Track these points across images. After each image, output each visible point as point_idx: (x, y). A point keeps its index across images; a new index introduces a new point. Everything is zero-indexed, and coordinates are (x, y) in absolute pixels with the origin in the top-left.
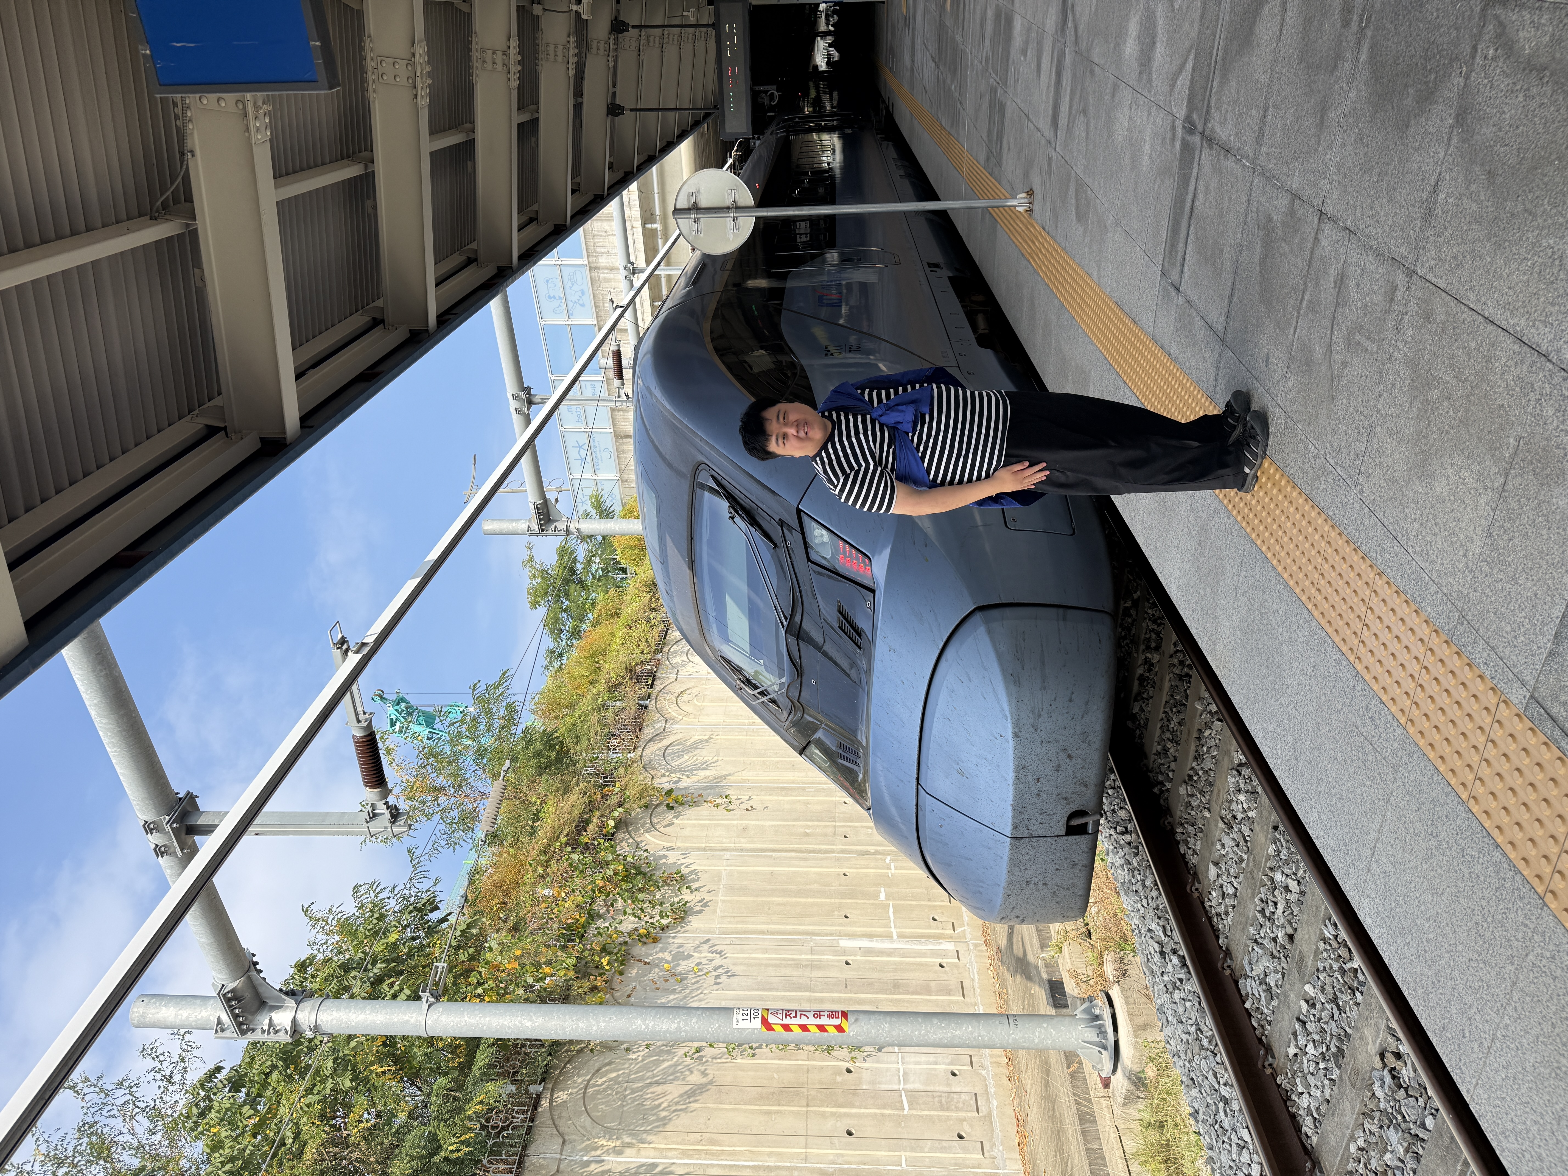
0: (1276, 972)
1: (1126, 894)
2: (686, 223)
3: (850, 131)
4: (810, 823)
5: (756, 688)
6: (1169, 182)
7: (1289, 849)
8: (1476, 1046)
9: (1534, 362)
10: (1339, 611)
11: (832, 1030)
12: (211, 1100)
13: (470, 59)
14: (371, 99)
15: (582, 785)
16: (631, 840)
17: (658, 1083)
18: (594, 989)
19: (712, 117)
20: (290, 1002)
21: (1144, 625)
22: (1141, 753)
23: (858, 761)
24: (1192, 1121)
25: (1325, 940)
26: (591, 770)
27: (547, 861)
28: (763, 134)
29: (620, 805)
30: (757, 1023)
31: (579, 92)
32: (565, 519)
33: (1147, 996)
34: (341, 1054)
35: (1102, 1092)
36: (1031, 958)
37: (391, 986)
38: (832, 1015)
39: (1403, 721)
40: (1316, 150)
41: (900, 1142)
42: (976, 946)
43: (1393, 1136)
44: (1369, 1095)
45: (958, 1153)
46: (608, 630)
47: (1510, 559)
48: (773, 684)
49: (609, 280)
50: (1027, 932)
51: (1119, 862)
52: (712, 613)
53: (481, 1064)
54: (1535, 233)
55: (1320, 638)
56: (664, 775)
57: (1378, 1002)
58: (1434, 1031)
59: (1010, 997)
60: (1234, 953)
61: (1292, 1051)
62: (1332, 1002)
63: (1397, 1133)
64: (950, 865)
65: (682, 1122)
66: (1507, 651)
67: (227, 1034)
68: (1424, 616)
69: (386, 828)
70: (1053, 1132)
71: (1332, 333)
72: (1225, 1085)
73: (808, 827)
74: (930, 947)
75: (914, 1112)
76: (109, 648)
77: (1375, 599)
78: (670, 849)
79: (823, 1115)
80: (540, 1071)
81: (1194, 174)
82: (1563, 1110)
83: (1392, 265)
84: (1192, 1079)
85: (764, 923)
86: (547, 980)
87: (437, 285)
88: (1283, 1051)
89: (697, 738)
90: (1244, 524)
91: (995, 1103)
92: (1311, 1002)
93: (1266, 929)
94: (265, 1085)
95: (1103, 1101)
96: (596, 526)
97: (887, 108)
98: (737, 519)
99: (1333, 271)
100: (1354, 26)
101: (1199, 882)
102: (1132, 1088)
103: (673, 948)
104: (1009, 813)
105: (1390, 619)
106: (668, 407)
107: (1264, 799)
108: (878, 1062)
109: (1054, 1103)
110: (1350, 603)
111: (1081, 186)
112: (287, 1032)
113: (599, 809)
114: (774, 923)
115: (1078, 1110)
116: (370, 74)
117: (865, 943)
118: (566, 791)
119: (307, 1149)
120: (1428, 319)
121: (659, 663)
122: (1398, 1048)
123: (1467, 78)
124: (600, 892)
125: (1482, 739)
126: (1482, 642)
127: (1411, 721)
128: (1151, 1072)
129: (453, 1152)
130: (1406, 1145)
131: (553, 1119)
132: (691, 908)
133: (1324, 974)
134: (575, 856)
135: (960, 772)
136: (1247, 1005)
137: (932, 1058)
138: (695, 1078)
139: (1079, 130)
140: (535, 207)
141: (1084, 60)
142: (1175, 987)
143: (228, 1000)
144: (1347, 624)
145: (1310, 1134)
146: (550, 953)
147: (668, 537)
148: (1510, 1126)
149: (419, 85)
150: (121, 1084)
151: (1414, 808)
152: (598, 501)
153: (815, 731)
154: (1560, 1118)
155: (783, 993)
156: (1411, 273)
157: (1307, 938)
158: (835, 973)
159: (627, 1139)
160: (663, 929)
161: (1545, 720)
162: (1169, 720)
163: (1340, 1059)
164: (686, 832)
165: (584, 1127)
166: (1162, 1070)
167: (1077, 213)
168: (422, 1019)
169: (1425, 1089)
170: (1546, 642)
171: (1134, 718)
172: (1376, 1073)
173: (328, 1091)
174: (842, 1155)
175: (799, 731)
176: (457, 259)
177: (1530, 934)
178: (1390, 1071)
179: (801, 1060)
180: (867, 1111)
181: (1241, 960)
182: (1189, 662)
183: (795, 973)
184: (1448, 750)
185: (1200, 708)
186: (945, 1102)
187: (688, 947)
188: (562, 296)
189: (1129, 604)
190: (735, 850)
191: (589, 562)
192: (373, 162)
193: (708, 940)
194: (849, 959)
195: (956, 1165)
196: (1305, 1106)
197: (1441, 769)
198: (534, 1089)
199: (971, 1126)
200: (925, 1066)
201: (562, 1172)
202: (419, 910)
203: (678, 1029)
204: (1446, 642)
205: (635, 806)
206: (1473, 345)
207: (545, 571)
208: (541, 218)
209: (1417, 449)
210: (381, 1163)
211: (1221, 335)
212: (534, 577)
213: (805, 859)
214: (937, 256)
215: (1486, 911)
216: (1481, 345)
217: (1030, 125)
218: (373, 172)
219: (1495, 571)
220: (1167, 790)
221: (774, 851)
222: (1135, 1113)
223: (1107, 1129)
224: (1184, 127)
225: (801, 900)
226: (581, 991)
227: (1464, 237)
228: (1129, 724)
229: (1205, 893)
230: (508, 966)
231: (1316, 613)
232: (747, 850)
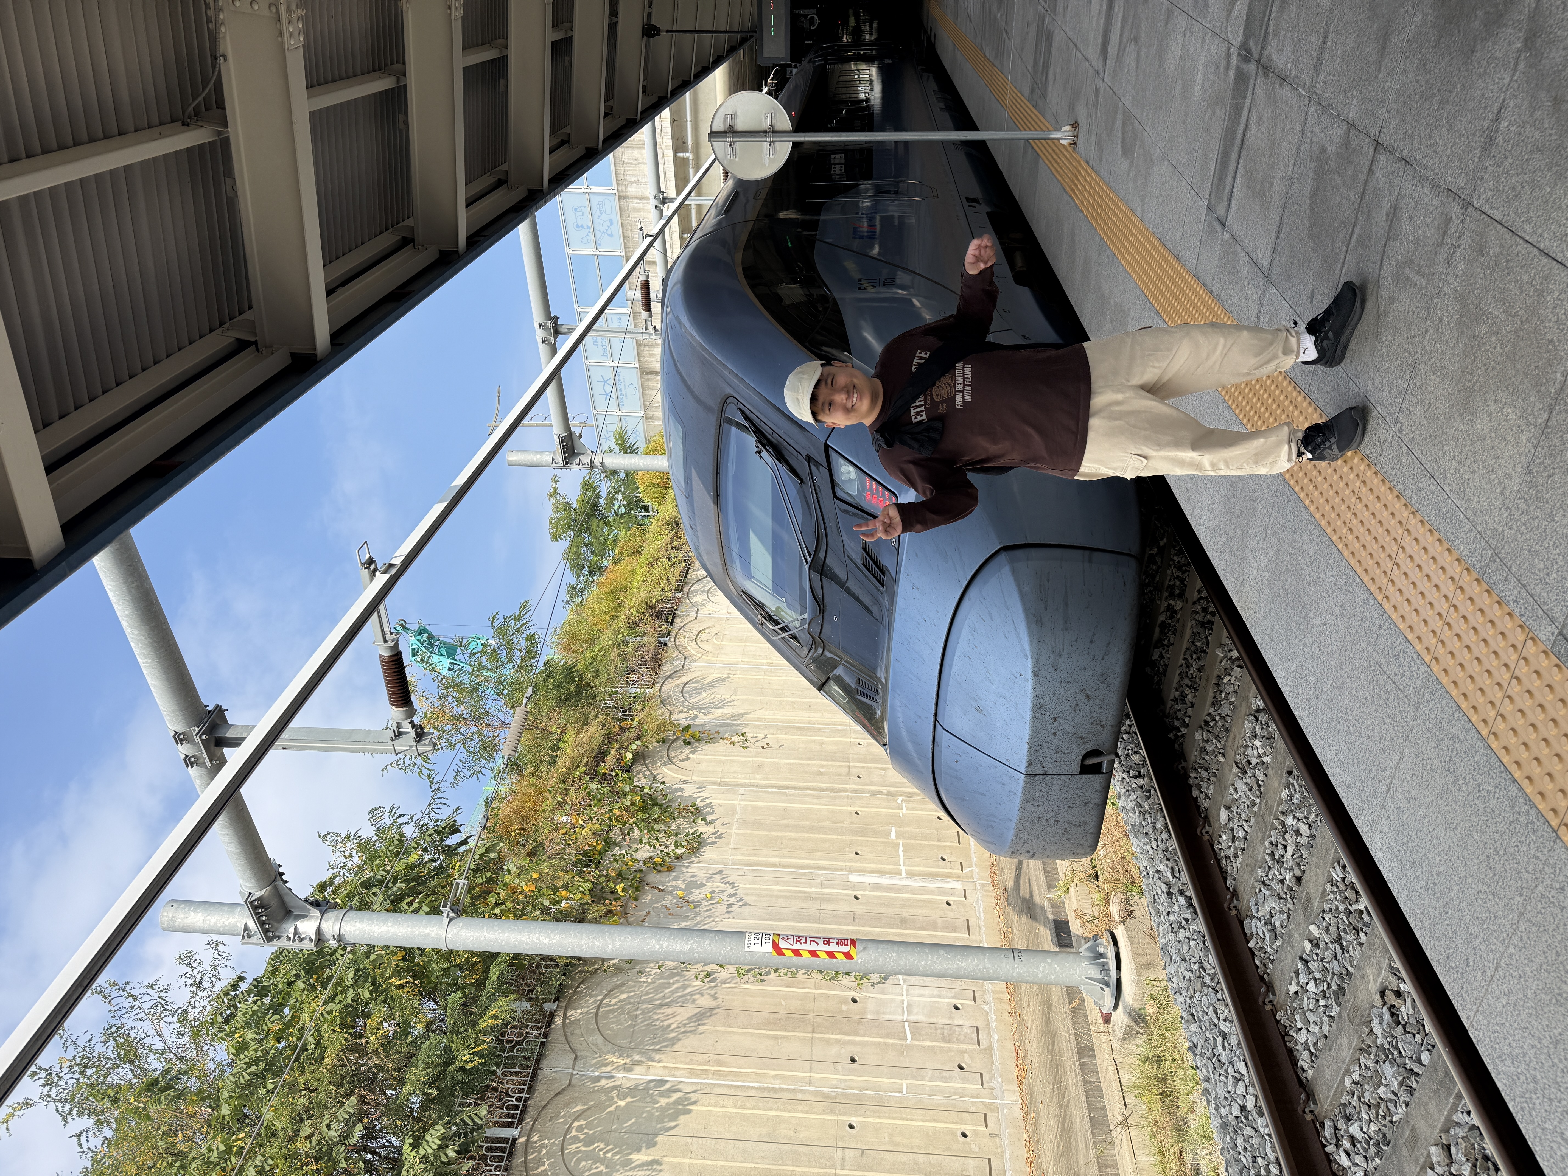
0: (1282, 912)
1: (1135, 836)
2: (721, 146)
3: (888, 62)
4: (824, 763)
5: (777, 623)
6: (1220, 113)
7: (1302, 793)
8: (1479, 974)
10: (1370, 550)
11: (840, 957)
12: (236, 1007)
14: (404, 8)
15: (601, 718)
16: (648, 773)
17: (668, 1005)
18: (609, 913)
19: (749, 43)
20: (315, 912)
21: (1169, 572)
22: (1158, 698)
23: (877, 697)
24: (1190, 1056)
25: (1332, 882)
26: (610, 703)
27: (566, 789)
28: (800, 62)
29: (638, 738)
30: (768, 947)
31: (614, 12)
32: (589, 452)
33: (1152, 937)
34: (362, 966)
35: (1102, 1027)
36: (1037, 899)
37: (410, 904)
38: (841, 942)
39: (1427, 659)
40: (1376, 77)
41: (902, 1070)
42: (983, 886)
43: (1388, 1070)
44: (1367, 1031)
45: (957, 1083)
46: (630, 568)
47: (1548, 496)
48: (794, 620)
49: (637, 210)
50: (1036, 869)
51: (1130, 804)
52: (735, 549)
53: (496, 979)
55: (1348, 578)
56: (681, 712)
57: (1382, 942)
59: (1016, 935)
60: (1241, 894)
61: (1293, 988)
62: (1336, 941)
63: (1392, 1067)
64: (964, 800)
65: (689, 1042)
66: (1538, 589)
67: (254, 940)
68: (1456, 554)
69: (411, 746)
70: (1051, 1066)
71: (1381, 268)
72: (1225, 1020)
73: (822, 766)
74: (938, 885)
75: (917, 1043)
76: (140, 560)
77: (1407, 539)
78: (686, 782)
79: (828, 1042)
80: (554, 991)
81: (1247, 104)
83: (1448, 197)
84: (1193, 1015)
85: (775, 856)
86: (564, 903)
87: (467, 206)
88: (1284, 989)
89: (715, 676)
91: (996, 1037)
92: (1315, 942)
93: (1274, 871)
94: (289, 993)
95: (1102, 1036)
96: (619, 461)
97: (929, 38)
98: (764, 454)
99: (1386, 205)
101: (1210, 825)
102: (1132, 1024)
103: (687, 877)
104: (1025, 751)
105: (1421, 558)
106: (697, 338)
107: (1280, 745)
108: (883, 993)
109: (1054, 1038)
110: (1382, 542)
111: (1128, 117)
112: (311, 940)
113: (617, 741)
114: (785, 857)
115: (1078, 1044)
117: (874, 879)
118: (586, 723)
119: (328, 1055)
120: (1481, 253)
121: (679, 601)
122: (1398, 987)
124: (617, 821)
125: (1507, 676)
126: (1513, 580)
127: (1436, 659)
128: (1151, 1009)
129: (467, 1062)
130: (1400, 1079)
131: (566, 1036)
132: (705, 840)
133: (1330, 915)
134: (593, 786)
135: (978, 709)
136: (1251, 944)
137: (936, 992)
138: (705, 1002)
139: (1130, 59)
140: (567, 130)
142: (1180, 926)
143: (255, 908)
144: (1377, 563)
145: (1306, 1068)
146: (567, 878)
147: (693, 471)
148: (1507, 1050)
151: (1433, 744)
152: (622, 437)
153: (834, 667)
155: (793, 924)
156: (1467, 205)
157: (1314, 880)
158: (843, 907)
159: (637, 1057)
160: (677, 859)
162: (1188, 667)
163: (1340, 997)
164: (703, 767)
165: (596, 1045)
166: (1162, 1007)
167: (1123, 147)
168: (442, 933)
169: (1423, 1026)
171: (1153, 664)
172: (1375, 1010)
173: (349, 1001)
174: (845, 1080)
175: (818, 667)
176: (487, 180)
177: (1541, 866)
178: (1389, 1009)
179: (808, 988)
180: (871, 1039)
181: (1248, 901)
182: (1212, 608)
183: (805, 905)
184: (1471, 687)
185: (1220, 655)
186: (947, 1034)
187: (702, 877)
188: (590, 225)
189: (1155, 551)
190: (750, 786)
191: (611, 499)
192: (405, 75)
193: (720, 872)
194: (858, 893)
195: (955, 1094)
196: (1303, 1041)
197: (1463, 706)
198: (548, 1007)
199: (972, 1058)
200: (929, 999)
201: (574, 1086)
202: (439, 833)
203: (692, 950)
204: (1477, 580)
205: (653, 740)
206: (1525, 278)
207: (569, 505)
208: (573, 140)
209: (1460, 386)
210: (399, 1069)
211: (1266, 271)
212: (557, 509)
213: (818, 797)
214: (976, 192)
215: (1498, 844)
216: (1534, 279)
217: (1078, 54)
218: (405, 86)
219: (1532, 509)
220: (1183, 736)
221: (788, 788)
222: (1134, 1048)
223: (1105, 1063)
224: (1239, 54)
225: (813, 836)
226: (596, 915)
227: (1525, 166)
228: (1148, 670)
229: (1215, 836)
230: (526, 889)
231: (1346, 553)
232: (762, 787)
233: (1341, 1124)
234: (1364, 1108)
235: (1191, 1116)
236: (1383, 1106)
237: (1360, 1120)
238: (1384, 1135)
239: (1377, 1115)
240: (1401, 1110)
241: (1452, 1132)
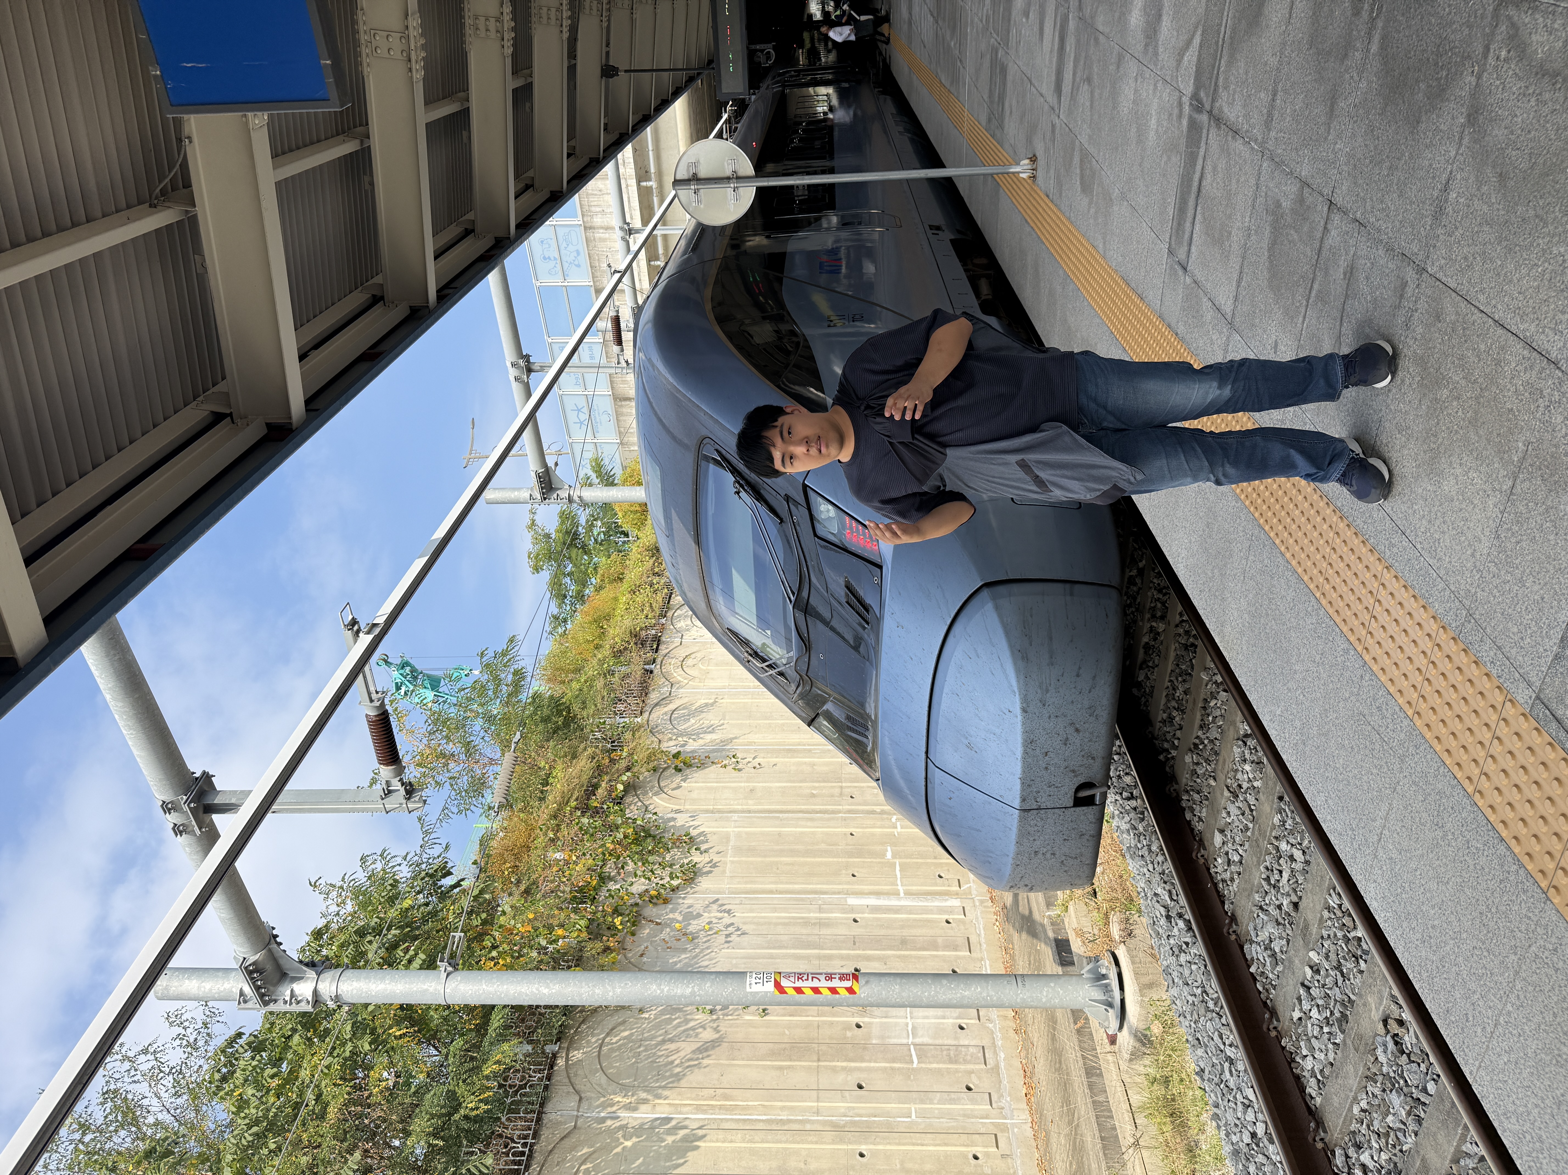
0: (1281, 938)
1: (1131, 857)
2: (685, 193)
3: (846, 85)
4: (816, 785)
5: (764, 660)
6: (1175, 159)
7: (1294, 819)
8: (1479, 1030)
9: (1543, 369)
10: (1347, 601)
11: (844, 992)
12: (232, 1065)
13: (463, 25)
14: (365, 73)
15: (590, 751)
16: (640, 804)
17: (671, 1040)
18: (607, 950)
19: (707, 72)
20: (311, 974)
21: (1149, 594)
22: (1146, 720)
23: (867, 733)
24: (1197, 1078)
25: (1329, 909)
26: (598, 735)
27: (558, 825)
28: (758, 88)
29: (628, 769)
30: (770, 987)
31: (572, 54)
32: (566, 486)
33: (1153, 956)
34: (359, 1019)
35: (1108, 1048)
36: (1037, 916)
37: (407, 950)
38: (843, 977)
39: (1410, 713)
40: (1326, 139)
41: (910, 1094)
42: (982, 902)
43: (1395, 1099)
44: (1372, 1059)
45: (967, 1105)
46: (612, 595)
47: (1517, 561)
48: (781, 656)
49: (604, 240)
50: (1037, 899)
51: (1125, 826)
52: (718, 586)
53: (496, 1025)
54: (1547, 240)
55: (1328, 627)
56: (671, 739)
57: (1381, 970)
58: (1438, 1014)
59: (1017, 953)
60: (1239, 918)
61: (1296, 1015)
62: (1336, 968)
63: (1399, 1097)
64: (959, 836)
65: (695, 1078)
66: (1514, 651)
67: (250, 1005)
68: (1431, 611)
69: (401, 804)
70: (1059, 1084)
71: (1341, 325)
72: (1230, 1046)
73: (815, 788)
74: (937, 904)
75: (923, 1065)
77: (1383, 592)
78: (678, 811)
79: (834, 1070)
80: (555, 1032)
81: (1202, 153)
82: (1563, 1095)
83: (1403, 261)
84: (1198, 1039)
85: (772, 883)
86: (560, 942)
87: (436, 258)
88: (1287, 1015)
89: (703, 701)
90: (1252, 509)
91: (1002, 1055)
92: (1315, 968)
93: (1271, 897)
94: (286, 1047)
95: (1109, 1056)
96: (598, 494)
97: (884, 60)
98: (743, 494)
99: (1343, 264)
100: (1365, 15)
101: (1205, 849)
102: (1138, 1045)
103: (683, 908)
104: (1018, 787)
105: (1398, 613)
106: (671, 380)
107: (1269, 770)
108: (887, 1017)
109: (1060, 1056)
110: (1358, 594)
111: (1085, 156)
112: (308, 1002)
113: (607, 773)
114: (782, 883)
115: (1084, 1064)
116: (363, 48)
117: (872, 901)
118: (574, 756)
119: (330, 1109)
120: (1438, 318)
121: (663, 628)
122: (1400, 1015)
123: (1479, 77)
124: (610, 855)
125: (1489, 735)
126: (1489, 641)
127: (1418, 713)
128: (1156, 1029)
129: (472, 1109)
130: (1408, 1108)
131: (569, 1077)
132: (700, 869)
133: (1329, 942)
134: (585, 820)
135: (969, 746)
136: (1253, 969)
137: (939, 1013)
138: (708, 1035)
139: (1084, 98)
140: (530, 174)
141: (1087, 25)
142: (1181, 950)
143: (250, 973)
144: (1355, 614)
145: (1314, 1095)
146: (563, 916)
147: (673, 510)
148: (1511, 1108)
149: (413, 58)
150: (145, 1051)
151: (1421, 798)
152: (598, 464)
153: (824, 703)
154: (1559, 1104)
155: (792, 951)
156: (1421, 270)
157: (1312, 907)
158: (842, 931)
159: (642, 1095)
160: (673, 890)
161: (1550, 721)
162: (1174, 689)
163: (1344, 1024)
164: (694, 795)
165: (600, 1085)
166: (1168, 1027)
167: (1081, 184)
168: (440, 988)
169: (1427, 1055)
170: (1552, 644)
171: (1139, 685)
172: (1379, 1039)
173: (347, 1054)
174: (853, 1108)
175: (808, 704)
176: (454, 231)
177: (1533, 927)
178: (1393, 1038)
179: (811, 1016)
180: (877, 1065)
181: (1247, 926)
182: (1194, 632)
183: (804, 931)
184: (1454, 744)
185: (1205, 678)
186: (954, 1055)
187: (698, 907)
188: (557, 256)
189: (1134, 572)
190: (743, 812)
191: (590, 527)
192: (368, 137)
193: (717, 900)
194: (857, 916)
195: (964, 1115)
196: (1309, 1068)
197: (1447, 763)
198: (549, 1049)
199: (979, 1078)
200: (933, 1021)
201: (580, 1128)
202: (431, 876)
203: (693, 993)
204: (1453, 638)
205: (643, 770)
206: (1482, 347)
207: (548, 536)
208: (536, 184)
209: (1425, 447)
210: (402, 1121)
211: (1229, 317)
212: (536, 541)
213: (812, 819)
214: (939, 219)
215: (1490, 902)
216: (1491, 348)
217: (1033, 89)
218: (369, 147)
219: (1502, 573)
220: (1173, 758)
221: (781, 812)
222: (1142, 1068)
223: (1114, 1083)
224: (1191, 104)
225: (809, 859)
226: (593, 952)
227: (1475, 238)
228: (1135, 691)
229: (1211, 859)
230: (522, 930)
231: (1324, 602)
232: (755, 812)
233: (1351, 1152)
234: (1374, 1138)
235: (1202, 1137)
236: (1392, 1134)
237: (1371, 1148)
238: (1395, 1164)
239: (1387, 1143)
240: (1411, 1140)
241: (1462, 1163)
